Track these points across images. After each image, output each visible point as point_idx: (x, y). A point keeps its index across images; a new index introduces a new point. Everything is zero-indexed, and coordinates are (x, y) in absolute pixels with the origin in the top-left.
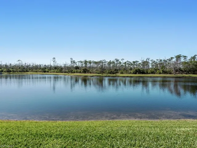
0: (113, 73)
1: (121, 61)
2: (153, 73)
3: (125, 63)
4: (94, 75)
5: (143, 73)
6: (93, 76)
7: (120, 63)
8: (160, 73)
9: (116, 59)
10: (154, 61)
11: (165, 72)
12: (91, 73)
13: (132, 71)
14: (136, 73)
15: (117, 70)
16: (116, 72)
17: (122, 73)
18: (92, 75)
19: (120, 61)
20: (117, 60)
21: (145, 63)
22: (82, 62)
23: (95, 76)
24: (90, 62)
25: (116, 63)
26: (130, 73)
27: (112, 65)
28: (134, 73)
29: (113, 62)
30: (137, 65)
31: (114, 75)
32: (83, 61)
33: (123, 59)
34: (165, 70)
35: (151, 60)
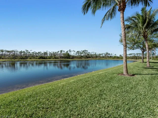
0: (24, 59)
1: (30, 52)
2: (50, 58)
3: (33, 53)
4: (6, 60)
5: (44, 58)
6: (5, 61)
7: (29, 52)
8: (53, 59)
9: (26, 50)
10: (50, 53)
11: (55, 58)
12: (3, 59)
14: (40, 59)
16: (26, 58)
17: (31, 59)
18: (4, 60)
20: (27, 51)
21: (46, 53)
23: (8, 61)
26: (36, 59)
27: (23, 54)
28: (39, 59)
29: (24, 52)
30: (40, 54)
31: (25, 60)
33: (31, 50)
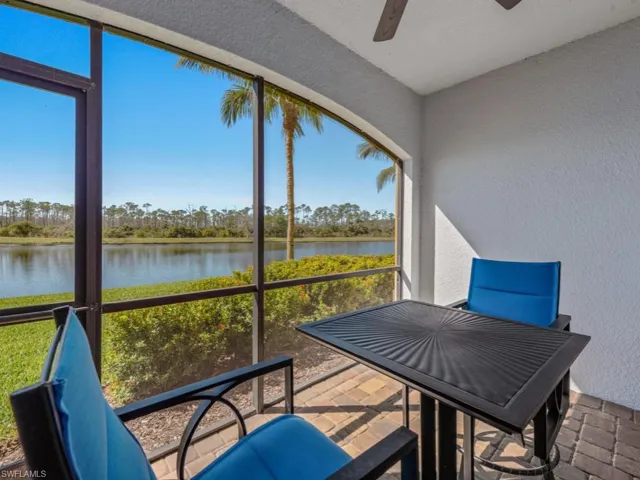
0: (120, 237)
1: (144, 209)
2: (211, 235)
3: (155, 213)
4: (58, 240)
5: (192, 235)
6: (53, 244)
7: (141, 212)
8: (225, 236)
9: (128, 204)
10: (218, 213)
11: (234, 234)
12: (46, 235)
13: (167, 233)
14: (176, 236)
15: (131, 229)
16: (128, 234)
17: (142, 236)
18: (49, 240)
19: (140, 207)
20: (133, 206)
21: (201, 215)
22: (12, 205)
23: (62, 243)
24: (45, 207)
25: (128, 212)
26: (164, 236)
27: (117, 216)
28: (171, 236)
29: (121, 210)
30: (182, 219)
31: (121, 240)
32: (17, 201)
33: (148, 205)
34: (233, 230)
35: (213, 211)
